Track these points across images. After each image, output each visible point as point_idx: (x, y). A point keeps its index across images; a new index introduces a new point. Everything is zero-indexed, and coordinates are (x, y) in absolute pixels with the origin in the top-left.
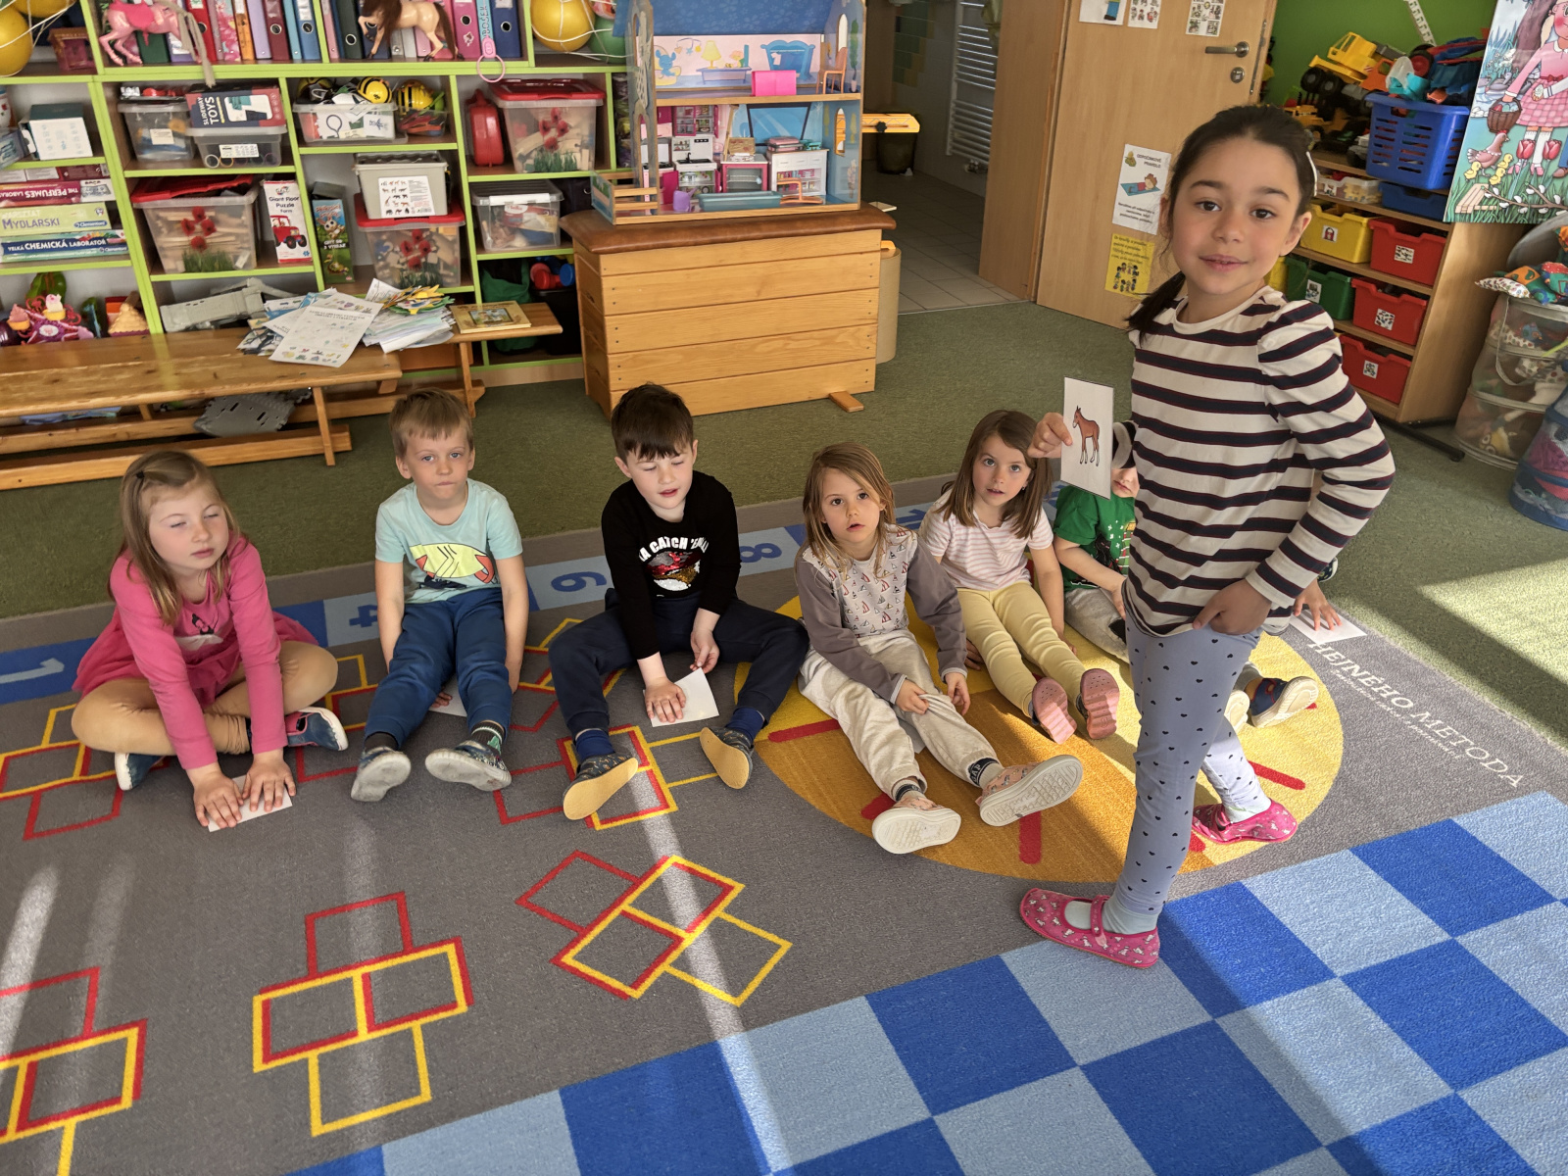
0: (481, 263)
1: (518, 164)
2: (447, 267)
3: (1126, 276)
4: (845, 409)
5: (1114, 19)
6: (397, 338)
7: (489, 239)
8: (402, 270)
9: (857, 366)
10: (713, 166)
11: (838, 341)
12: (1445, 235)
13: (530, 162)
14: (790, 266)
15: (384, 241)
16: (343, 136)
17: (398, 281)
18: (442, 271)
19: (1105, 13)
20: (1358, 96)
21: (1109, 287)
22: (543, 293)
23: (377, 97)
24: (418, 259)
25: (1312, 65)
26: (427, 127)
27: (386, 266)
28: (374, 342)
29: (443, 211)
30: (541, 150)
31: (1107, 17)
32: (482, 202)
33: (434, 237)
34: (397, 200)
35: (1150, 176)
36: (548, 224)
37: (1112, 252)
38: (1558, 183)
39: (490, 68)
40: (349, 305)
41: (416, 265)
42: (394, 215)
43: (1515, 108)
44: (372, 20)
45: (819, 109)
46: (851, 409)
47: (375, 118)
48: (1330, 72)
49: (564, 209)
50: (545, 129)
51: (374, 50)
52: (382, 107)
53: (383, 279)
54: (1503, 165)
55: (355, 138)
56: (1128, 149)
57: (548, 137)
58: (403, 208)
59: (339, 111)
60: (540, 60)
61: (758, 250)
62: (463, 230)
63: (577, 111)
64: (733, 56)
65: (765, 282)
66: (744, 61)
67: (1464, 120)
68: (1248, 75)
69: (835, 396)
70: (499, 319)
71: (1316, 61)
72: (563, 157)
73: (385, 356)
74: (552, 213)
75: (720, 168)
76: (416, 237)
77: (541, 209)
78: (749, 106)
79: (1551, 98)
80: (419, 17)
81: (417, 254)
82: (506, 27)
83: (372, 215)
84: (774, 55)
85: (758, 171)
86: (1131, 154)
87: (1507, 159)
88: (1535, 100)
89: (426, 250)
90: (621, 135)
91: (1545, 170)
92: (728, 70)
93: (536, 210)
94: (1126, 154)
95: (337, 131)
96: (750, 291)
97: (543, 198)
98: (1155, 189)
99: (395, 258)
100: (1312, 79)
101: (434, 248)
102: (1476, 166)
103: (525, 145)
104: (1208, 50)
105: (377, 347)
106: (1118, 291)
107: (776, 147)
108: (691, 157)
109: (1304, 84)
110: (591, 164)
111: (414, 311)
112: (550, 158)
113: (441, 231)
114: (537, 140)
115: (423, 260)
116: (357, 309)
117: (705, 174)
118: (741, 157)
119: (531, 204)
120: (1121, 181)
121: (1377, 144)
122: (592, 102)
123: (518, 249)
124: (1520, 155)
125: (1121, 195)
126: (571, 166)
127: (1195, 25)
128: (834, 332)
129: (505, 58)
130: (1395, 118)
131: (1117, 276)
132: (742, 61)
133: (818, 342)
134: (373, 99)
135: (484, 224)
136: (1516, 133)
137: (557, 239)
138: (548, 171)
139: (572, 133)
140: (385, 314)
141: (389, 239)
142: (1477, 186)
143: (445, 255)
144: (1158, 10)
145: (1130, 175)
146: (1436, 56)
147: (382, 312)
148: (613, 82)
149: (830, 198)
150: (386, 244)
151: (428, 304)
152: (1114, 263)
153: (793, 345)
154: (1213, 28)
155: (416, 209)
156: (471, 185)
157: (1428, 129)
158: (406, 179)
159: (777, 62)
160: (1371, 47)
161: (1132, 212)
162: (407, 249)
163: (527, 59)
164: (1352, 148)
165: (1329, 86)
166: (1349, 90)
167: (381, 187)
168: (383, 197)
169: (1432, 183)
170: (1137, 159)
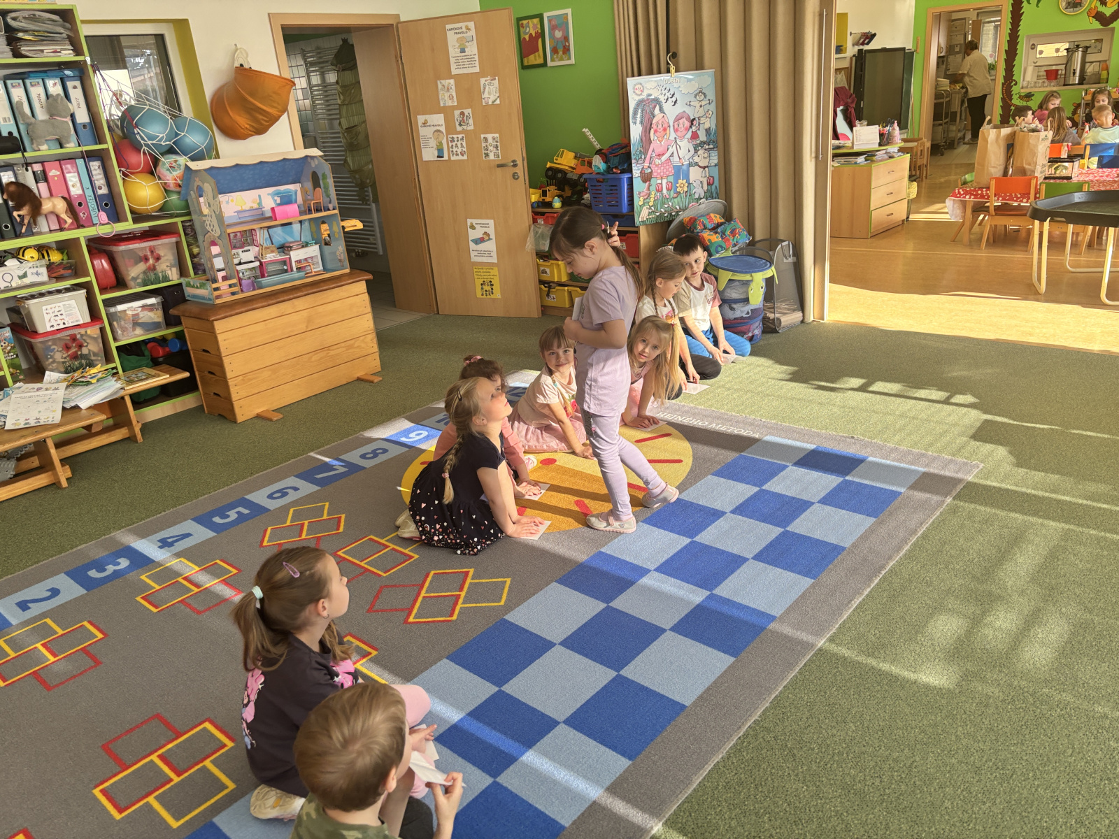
0: (117, 348)
1: (132, 283)
2: (95, 354)
3: (487, 288)
4: (372, 382)
5: (442, 157)
6: (87, 399)
7: (120, 332)
8: (63, 362)
9: (369, 358)
10: (257, 264)
11: (356, 345)
12: (637, 232)
13: (139, 281)
14: (320, 309)
15: (50, 346)
16: (14, 285)
17: (63, 370)
18: (93, 358)
19: (436, 155)
20: (575, 177)
21: (479, 294)
22: (161, 359)
23: (32, 257)
24: (76, 352)
25: (548, 166)
26: (62, 272)
27: (54, 362)
28: (73, 404)
29: (89, 320)
30: (144, 273)
31: (438, 157)
32: (112, 310)
33: (84, 338)
34: (57, 318)
35: (485, 233)
36: (157, 316)
37: (476, 277)
38: (676, 200)
39: (104, 228)
40: (39, 389)
41: (75, 357)
42: (56, 328)
43: (650, 171)
44: (21, 213)
45: (307, 224)
46: (376, 381)
47: (35, 270)
48: (557, 168)
49: (166, 307)
50: (146, 259)
51: (23, 230)
52: (38, 263)
53: (52, 370)
54: (652, 196)
55: (23, 285)
56: (469, 221)
57: (148, 264)
58: (61, 322)
59: (11, 270)
60: (135, 221)
61: (301, 303)
62: (102, 330)
63: (164, 246)
64: (253, 202)
65: (309, 320)
66: (260, 204)
67: (631, 180)
68: (521, 174)
69: (363, 377)
70: (144, 377)
71: (549, 165)
72: (160, 275)
73: (83, 412)
74: (157, 309)
75: (261, 263)
76: (71, 340)
77: (150, 308)
78: (269, 227)
79: (662, 164)
80: (54, 206)
81: (74, 350)
82: (106, 205)
83: (41, 330)
84: (276, 198)
85: (284, 262)
86: (472, 224)
87: (653, 193)
88: (656, 166)
89: (80, 346)
90: (193, 256)
91: (669, 195)
92: (252, 209)
93: (146, 310)
94: (469, 224)
95: (10, 283)
96: (302, 327)
97: (152, 301)
98: (490, 239)
99: (59, 356)
100: (550, 173)
101: (85, 344)
102: (642, 199)
103: (134, 272)
104: (499, 166)
105: (77, 408)
106: (485, 296)
107: (291, 247)
108: (242, 261)
109: (547, 176)
110: (178, 276)
111: (94, 381)
112: (152, 276)
113: (89, 332)
114: (142, 267)
115: (79, 353)
116: (47, 389)
117: (251, 269)
118: (271, 257)
119: (144, 307)
120: (470, 239)
121: (594, 197)
122: (174, 240)
123: (138, 335)
124: (658, 191)
125: (472, 245)
126: (166, 279)
127: (487, 155)
128: (353, 341)
129: (114, 223)
130: (599, 184)
131: (482, 289)
132: (259, 204)
133: (345, 349)
134: (30, 259)
135: (115, 323)
136: (653, 181)
137: (163, 325)
138: (152, 284)
139: (162, 259)
140: (70, 389)
141: (54, 344)
142: (645, 208)
143: (93, 347)
144: (465, 150)
145: (474, 235)
146: (608, 153)
147: (68, 387)
148: (183, 226)
149: (326, 270)
150: (53, 347)
151: (100, 375)
152: (478, 282)
153: (332, 353)
154: (496, 155)
155: (70, 322)
156: (104, 301)
157: (616, 187)
158: (61, 304)
159: (278, 201)
160: (573, 154)
161: (481, 254)
162: (67, 348)
163: (127, 220)
164: (582, 201)
165: (560, 175)
166: (569, 176)
167: (45, 312)
168: (47, 318)
169: (625, 209)
170: (476, 226)
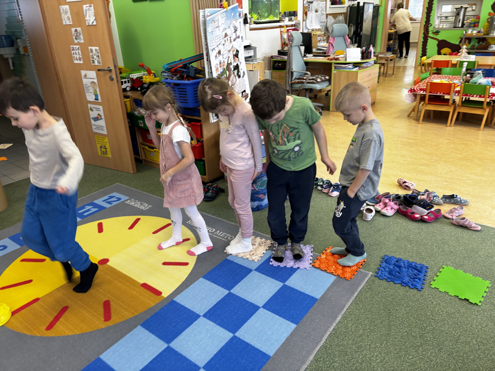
35: (99, 114)
37: (97, 142)
56: (89, 106)
98: (101, 119)
104: (100, 70)
106: (102, 155)
125: (93, 122)
127: (94, 62)
131: (101, 150)
144: (81, 56)
145: (93, 114)
152: (99, 146)
154: (99, 62)
161: (98, 127)
170: (93, 109)
